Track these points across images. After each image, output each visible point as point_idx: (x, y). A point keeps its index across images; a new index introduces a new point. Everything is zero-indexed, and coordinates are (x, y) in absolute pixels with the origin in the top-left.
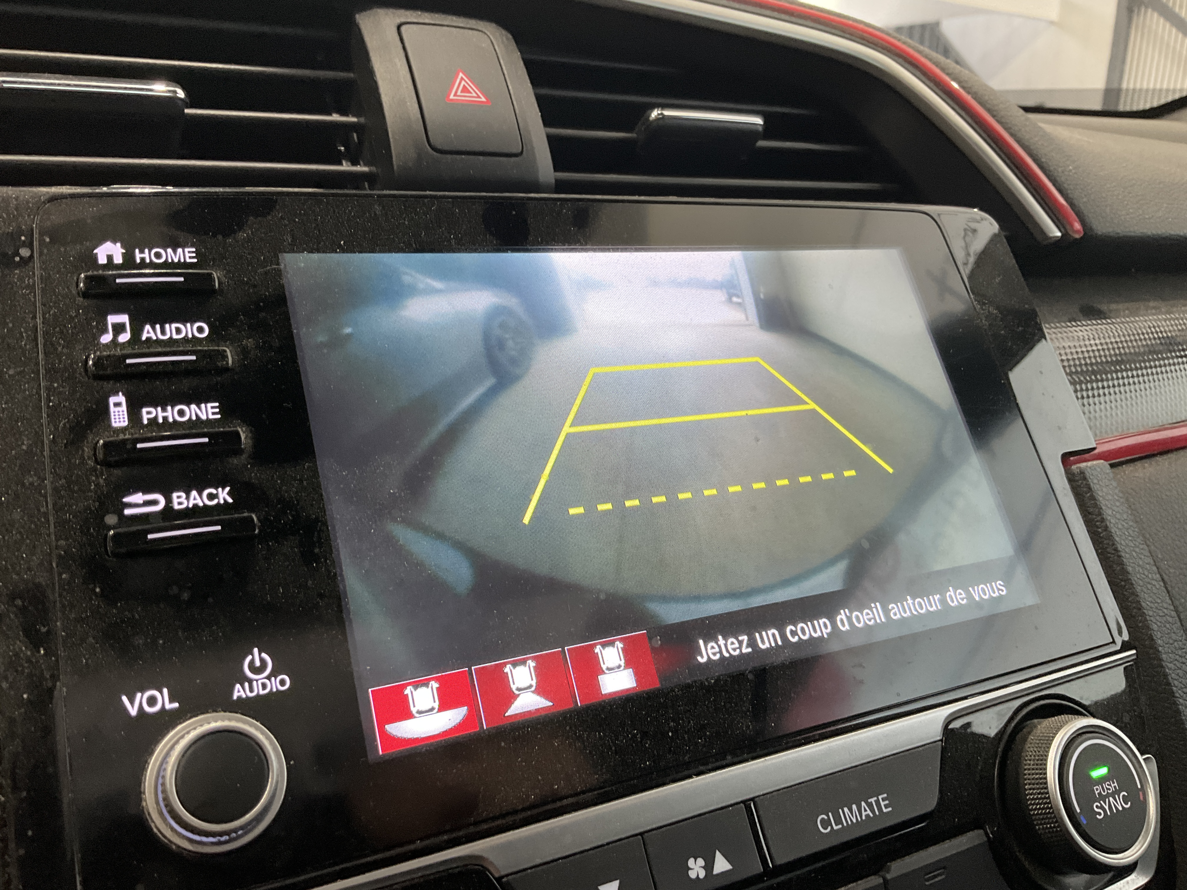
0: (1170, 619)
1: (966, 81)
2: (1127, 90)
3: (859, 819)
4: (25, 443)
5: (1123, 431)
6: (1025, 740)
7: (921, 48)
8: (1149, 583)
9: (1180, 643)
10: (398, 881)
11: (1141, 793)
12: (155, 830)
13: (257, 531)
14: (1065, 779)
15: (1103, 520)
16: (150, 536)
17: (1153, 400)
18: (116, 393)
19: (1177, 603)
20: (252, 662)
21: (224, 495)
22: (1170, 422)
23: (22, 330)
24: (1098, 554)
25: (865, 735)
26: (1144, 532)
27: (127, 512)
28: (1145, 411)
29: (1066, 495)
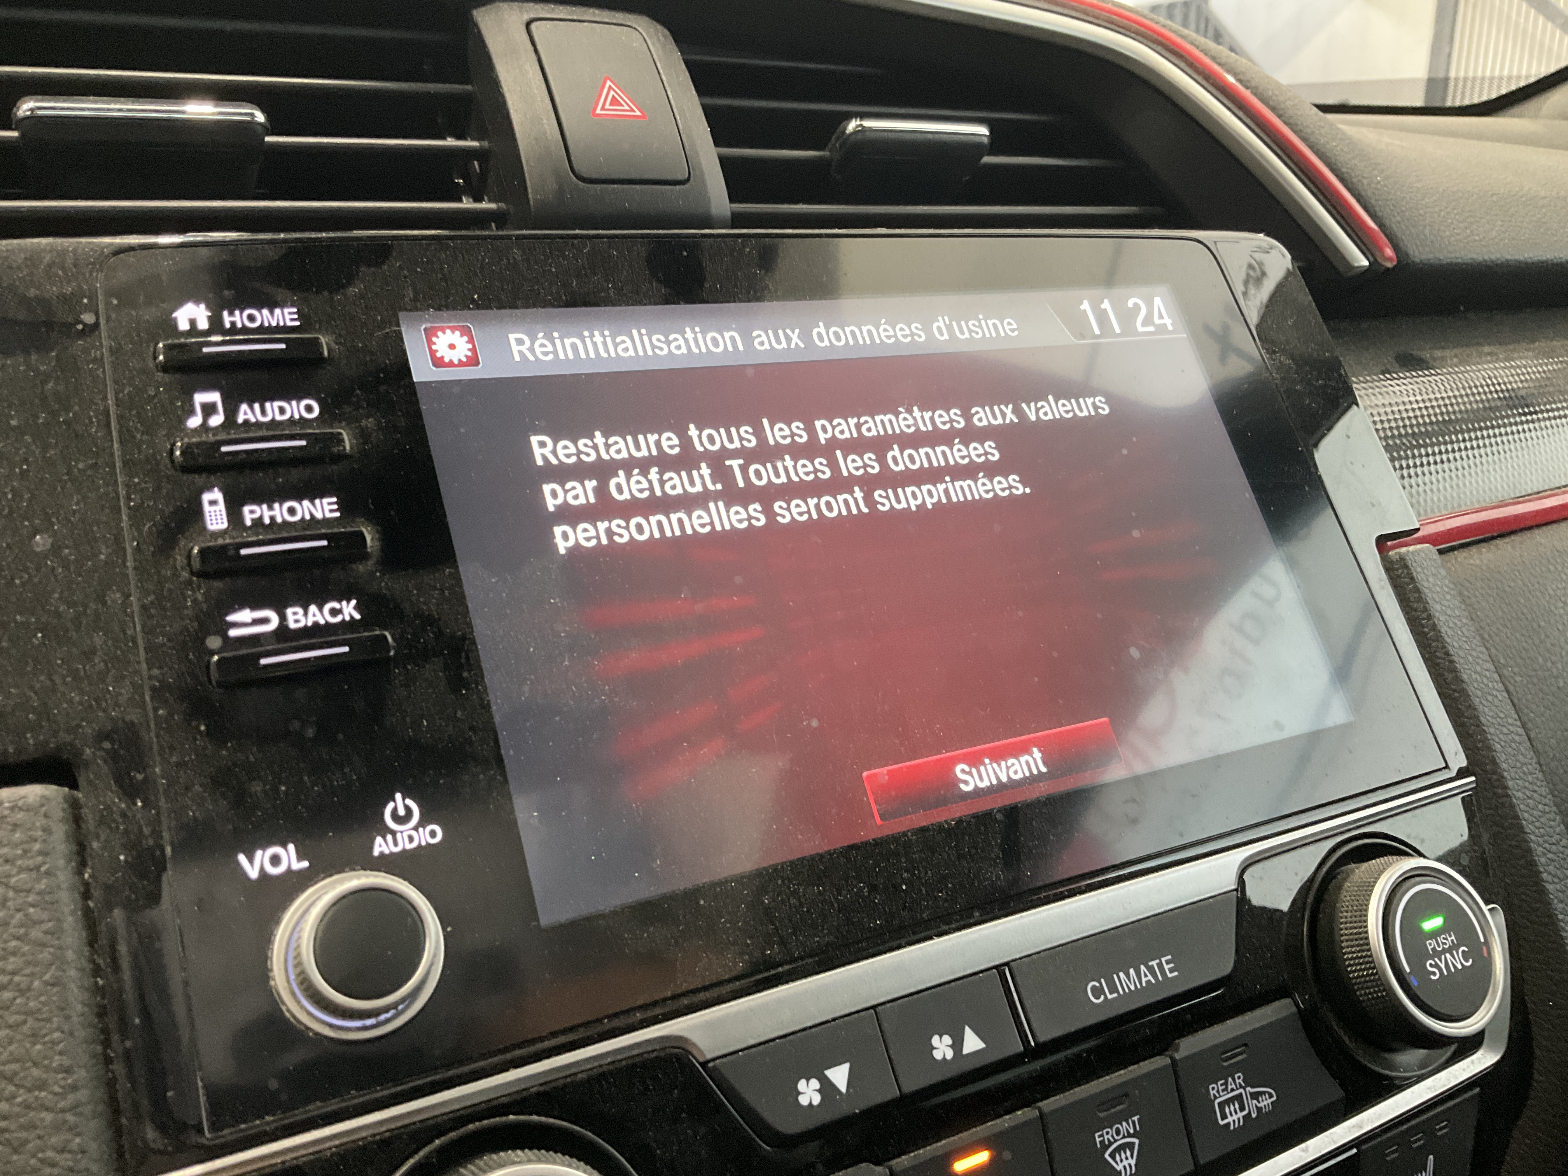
0: (1517, 738)
1: (1243, 73)
2: (1457, 79)
3: (1139, 986)
4: (104, 551)
5: (1453, 508)
6: (1340, 888)
7: (1186, 32)
8: (1489, 694)
9: (1530, 767)
10: (583, 1068)
11: (1485, 949)
12: (287, 1014)
13: (392, 653)
14: (1390, 932)
15: (1430, 617)
16: (264, 661)
17: (1491, 469)
18: (210, 489)
19: (1525, 719)
20: (395, 810)
21: (349, 610)
22: (1513, 496)
23: (92, 414)
24: (1425, 660)
25: (1143, 884)
26: (1482, 632)
27: (233, 633)
28: (1480, 482)
29: (1382, 588)
